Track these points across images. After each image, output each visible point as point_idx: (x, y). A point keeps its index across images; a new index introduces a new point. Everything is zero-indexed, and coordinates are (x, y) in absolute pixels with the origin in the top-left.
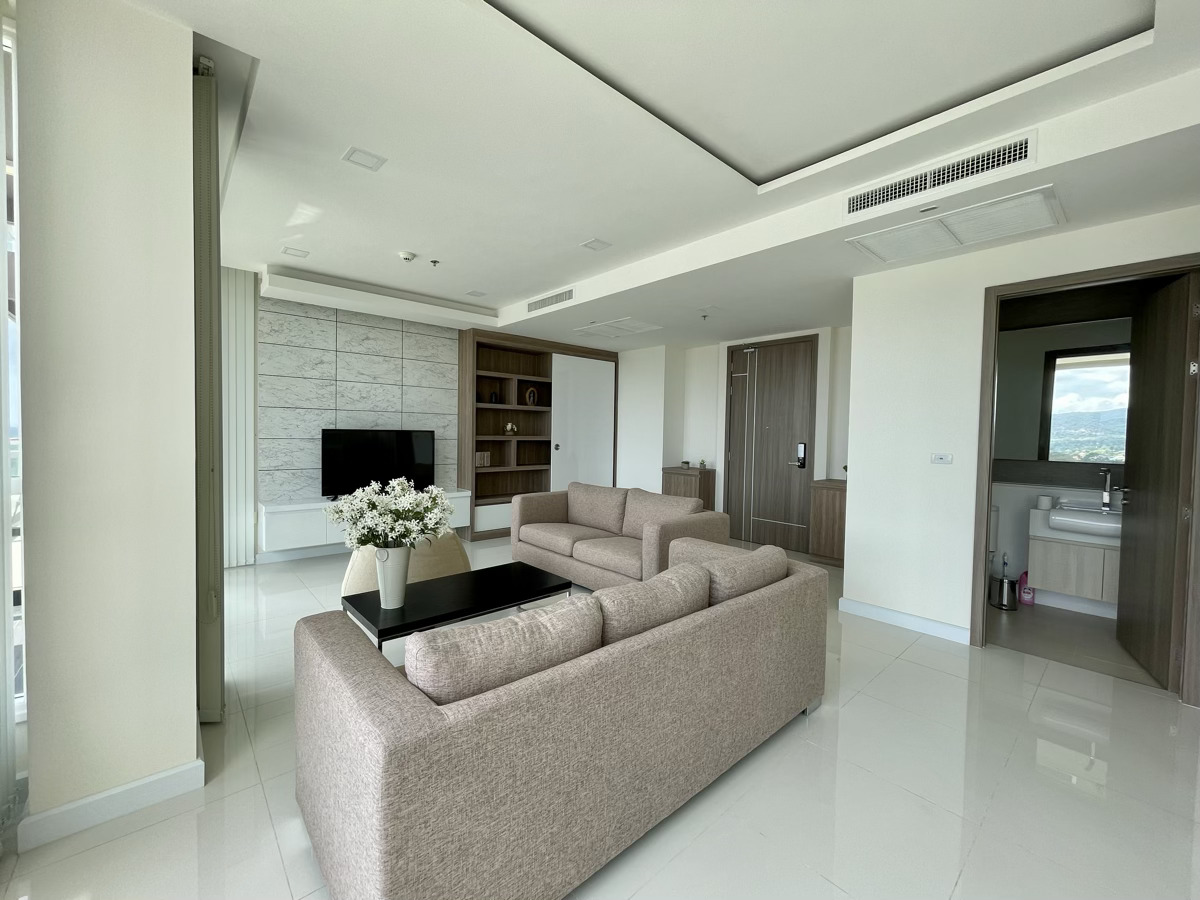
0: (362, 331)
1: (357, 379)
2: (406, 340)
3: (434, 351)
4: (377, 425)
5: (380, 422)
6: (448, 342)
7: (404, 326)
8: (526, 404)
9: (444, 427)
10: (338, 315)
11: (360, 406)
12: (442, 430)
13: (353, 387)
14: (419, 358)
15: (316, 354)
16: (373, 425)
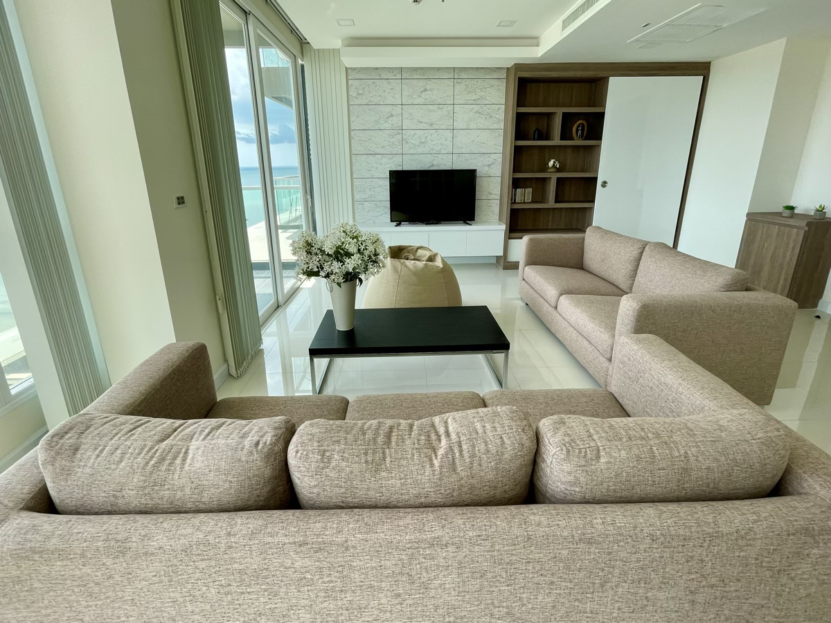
0: (421, 83)
1: (418, 127)
2: (457, 87)
3: (482, 94)
4: (433, 166)
5: (435, 163)
6: (495, 82)
7: (457, 73)
8: (572, 139)
9: (489, 166)
10: (403, 73)
11: (420, 150)
12: (487, 168)
13: (415, 134)
14: (468, 102)
15: (388, 109)
16: (430, 165)
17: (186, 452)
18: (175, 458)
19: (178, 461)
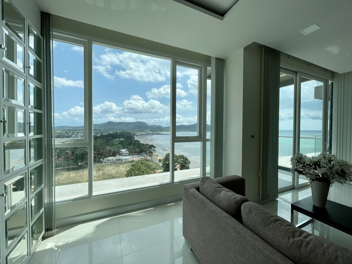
17: (221, 192)
18: (218, 192)
19: (218, 193)
